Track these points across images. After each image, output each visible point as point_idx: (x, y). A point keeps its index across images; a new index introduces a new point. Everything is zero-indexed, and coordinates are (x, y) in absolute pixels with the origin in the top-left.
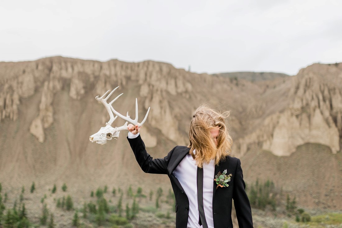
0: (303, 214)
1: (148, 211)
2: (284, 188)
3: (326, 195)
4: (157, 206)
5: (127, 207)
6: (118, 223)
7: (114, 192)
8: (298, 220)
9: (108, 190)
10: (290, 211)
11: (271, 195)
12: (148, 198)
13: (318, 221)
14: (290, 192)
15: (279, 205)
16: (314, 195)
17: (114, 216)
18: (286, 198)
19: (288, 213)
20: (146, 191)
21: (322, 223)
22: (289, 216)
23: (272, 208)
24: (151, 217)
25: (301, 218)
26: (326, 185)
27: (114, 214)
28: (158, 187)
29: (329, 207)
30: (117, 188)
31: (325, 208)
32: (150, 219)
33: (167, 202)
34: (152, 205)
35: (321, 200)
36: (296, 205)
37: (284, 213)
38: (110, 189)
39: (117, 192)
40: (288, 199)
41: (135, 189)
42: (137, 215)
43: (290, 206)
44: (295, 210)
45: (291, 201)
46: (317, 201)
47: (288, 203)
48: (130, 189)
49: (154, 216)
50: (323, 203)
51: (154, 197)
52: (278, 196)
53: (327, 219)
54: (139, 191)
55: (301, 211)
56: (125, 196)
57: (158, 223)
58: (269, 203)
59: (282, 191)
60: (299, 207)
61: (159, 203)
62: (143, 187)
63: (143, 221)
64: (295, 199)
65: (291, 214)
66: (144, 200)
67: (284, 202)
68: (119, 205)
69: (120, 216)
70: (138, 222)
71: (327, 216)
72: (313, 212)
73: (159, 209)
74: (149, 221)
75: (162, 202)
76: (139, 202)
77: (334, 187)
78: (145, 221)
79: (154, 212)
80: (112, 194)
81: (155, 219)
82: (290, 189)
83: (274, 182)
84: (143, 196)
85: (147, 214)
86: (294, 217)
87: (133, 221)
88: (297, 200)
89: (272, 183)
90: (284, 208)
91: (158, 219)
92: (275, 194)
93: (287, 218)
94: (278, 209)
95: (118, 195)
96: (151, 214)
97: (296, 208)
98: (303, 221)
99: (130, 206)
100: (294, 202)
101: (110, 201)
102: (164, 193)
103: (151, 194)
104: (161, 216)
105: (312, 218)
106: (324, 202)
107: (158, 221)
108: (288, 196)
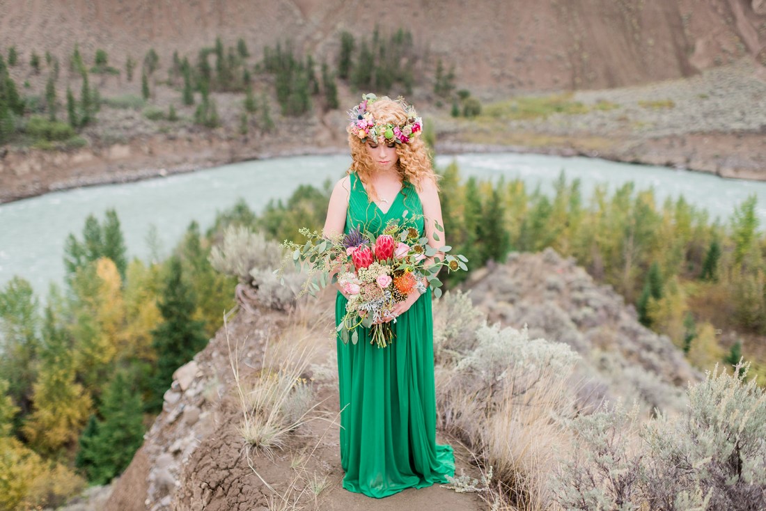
0: (466, 101)
1: (125, 106)
2: (433, 47)
3: (518, 60)
4: (146, 92)
5: (70, 98)
6: (48, 135)
7: (35, 63)
8: (455, 114)
9: (19, 58)
10: (443, 96)
11: (404, 61)
12: (124, 76)
13: (496, 114)
14: (446, 54)
15: (419, 83)
16: (493, 61)
17: (38, 121)
18: (433, 67)
19: (437, 99)
20: (117, 59)
21: (504, 117)
22: (439, 106)
23: (405, 91)
24: (130, 118)
25: (461, 108)
26: (521, 39)
27: (38, 116)
28: (147, 48)
29: (520, 84)
30: (41, 53)
31: (512, 86)
32: (129, 123)
33: (170, 84)
34: (134, 92)
35: (507, 72)
36: (454, 82)
37: (429, 99)
38: (26, 57)
39: (43, 62)
40: (440, 70)
41: (89, 53)
42: (98, 116)
43: (441, 84)
44: (453, 93)
45: (445, 73)
46: (497, 72)
47: (438, 77)
48: (77, 54)
49: (138, 116)
50: (510, 78)
51: (138, 73)
52: (419, 64)
53: (514, 110)
54: (101, 59)
55: (464, 95)
56: (64, 72)
57: (148, 131)
58: (400, 80)
59: (427, 52)
60: (461, 86)
61: (150, 85)
62: (108, 48)
63: (112, 129)
64: (453, 68)
65: (441, 100)
66: (112, 81)
67: (431, 76)
68: (51, 93)
69: (53, 120)
70: (99, 130)
71: (513, 103)
72: (487, 95)
73: (150, 100)
74: (126, 128)
75: (158, 83)
76: (102, 84)
77: (534, 42)
78: (117, 128)
79: (137, 108)
80: (30, 69)
81: (142, 123)
82: (446, 48)
83: (413, 31)
84: (111, 71)
85: (121, 113)
86: (449, 107)
87: (89, 129)
88: (458, 71)
89: (409, 36)
90: (429, 90)
91: (149, 122)
92: (414, 59)
93: (434, 109)
94: (417, 91)
95: (46, 70)
96: (130, 112)
97: (454, 87)
98: (466, 114)
99: (78, 96)
100: (451, 77)
101: (27, 85)
102: (161, 61)
103: (130, 66)
104: (154, 117)
105: (485, 107)
106: (513, 74)
107: (146, 127)
108: (440, 62)
